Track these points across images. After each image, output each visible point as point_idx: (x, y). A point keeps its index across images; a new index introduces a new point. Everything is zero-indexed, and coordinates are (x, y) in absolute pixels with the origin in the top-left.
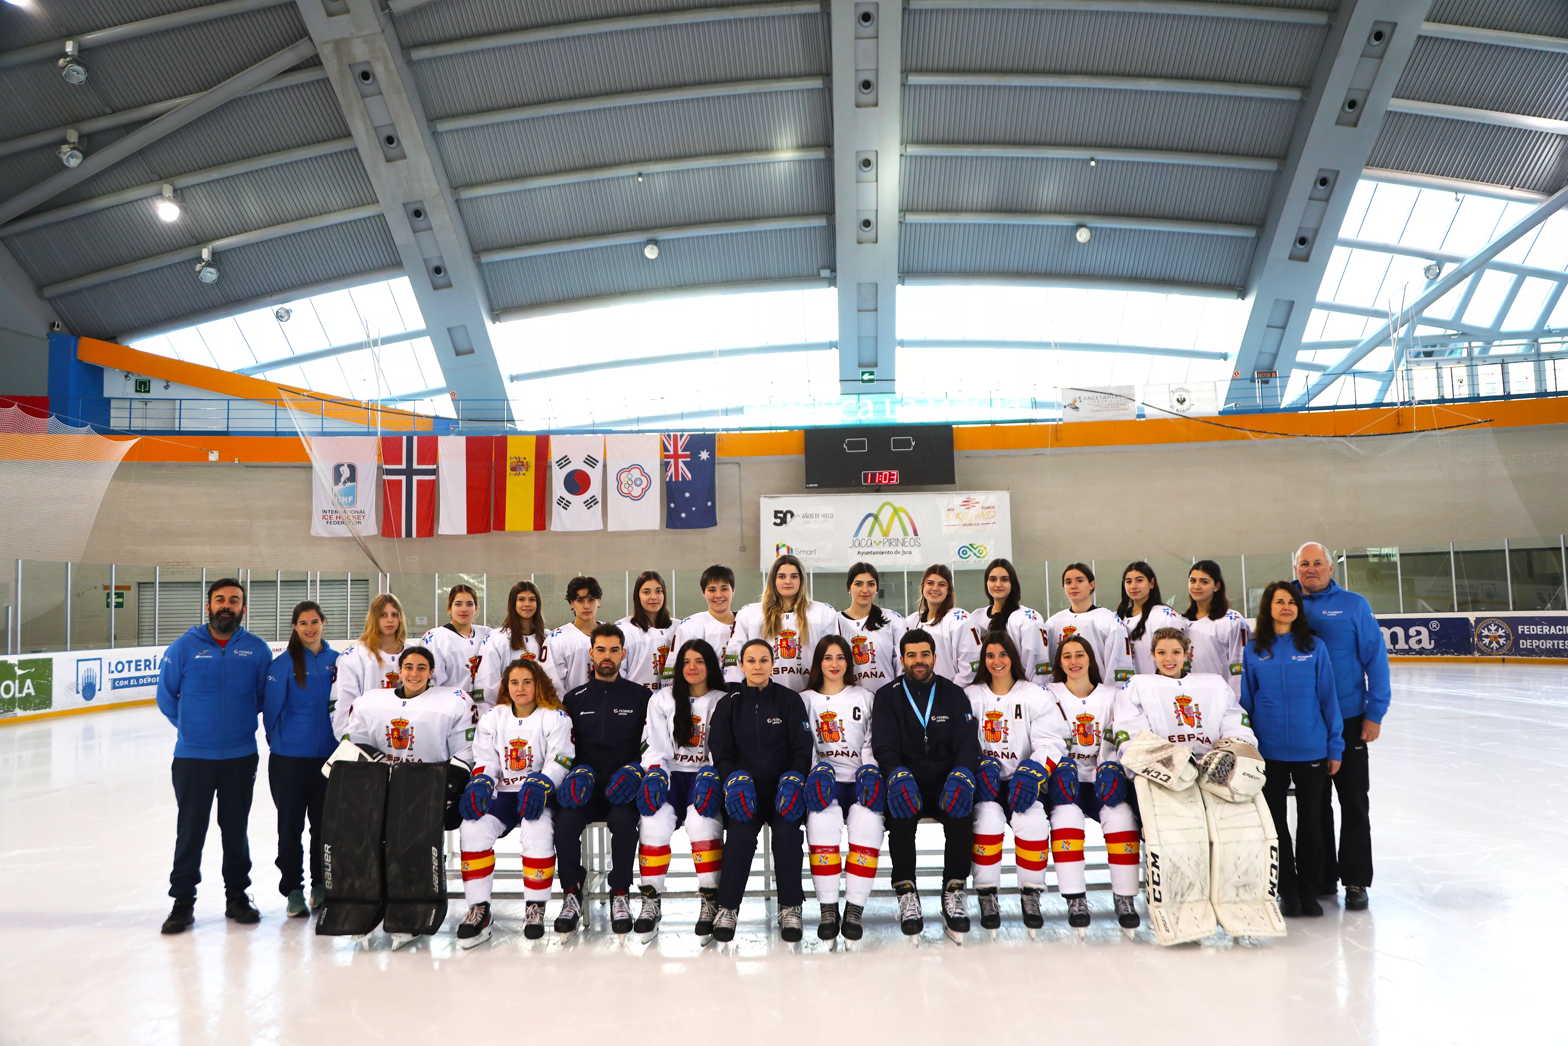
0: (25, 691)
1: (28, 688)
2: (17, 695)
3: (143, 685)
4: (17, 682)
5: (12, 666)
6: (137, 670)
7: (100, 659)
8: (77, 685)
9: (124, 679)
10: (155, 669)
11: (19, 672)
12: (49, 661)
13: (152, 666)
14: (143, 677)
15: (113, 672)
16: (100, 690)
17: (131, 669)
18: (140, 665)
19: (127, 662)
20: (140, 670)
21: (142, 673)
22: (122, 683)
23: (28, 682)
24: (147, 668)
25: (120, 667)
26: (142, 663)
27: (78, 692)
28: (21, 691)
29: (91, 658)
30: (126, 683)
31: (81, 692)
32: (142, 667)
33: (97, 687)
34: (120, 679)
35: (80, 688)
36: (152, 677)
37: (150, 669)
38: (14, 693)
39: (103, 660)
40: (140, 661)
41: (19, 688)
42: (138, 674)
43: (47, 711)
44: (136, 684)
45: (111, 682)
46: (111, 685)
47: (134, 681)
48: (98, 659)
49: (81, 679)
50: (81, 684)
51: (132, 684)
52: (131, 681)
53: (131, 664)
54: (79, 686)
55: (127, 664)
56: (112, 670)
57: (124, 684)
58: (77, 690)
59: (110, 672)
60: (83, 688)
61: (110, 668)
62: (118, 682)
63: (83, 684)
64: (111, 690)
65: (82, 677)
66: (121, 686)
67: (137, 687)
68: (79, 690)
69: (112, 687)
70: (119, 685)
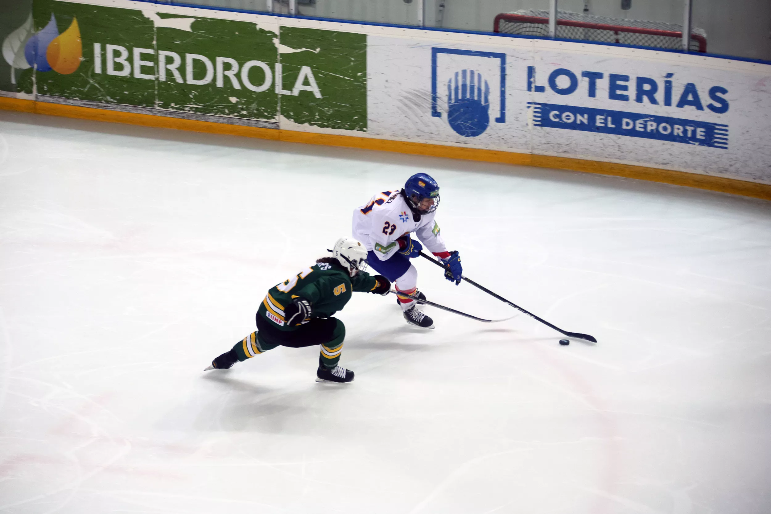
0: (299, 87)
1: (306, 82)
2: (279, 90)
3: (633, 133)
4: (279, 67)
5: (267, 35)
6: (613, 96)
7: (502, 57)
8: (434, 99)
9: (575, 110)
10: (668, 102)
11: (283, 49)
12: (363, 37)
13: (660, 96)
14: (635, 117)
15: (540, 89)
16: (501, 119)
17: (598, 92)
18: (625, 88)
19: (586, 74)
20: (625, 98)
21: (632, 107)
22: (568, 117)
23: (306, 71)
24: (645, 98)
25: (563, 82)
26: (632, 85)
27: (436, 114)
28: (288, 84)
29: (474, 49)
30: (585, 119)
31: (445, 115)
32: (632, 92)
33: (494, 112)
34: (562, 109)
35: (443, 106)
36: (659, 120)
37: (653, 101)
38: (273, 85)
39: (508, 60)
40: (626, 78)
41: (284, 79)
42: (617, 106)
43: (355, 133)
44: (613, 126)
45: (536, 108)
46: (535, 116)
47: (606, 120)
48: (495, 55)
49: (446, 88)
50: (446, 99)
51: (603, 125)
52: (598, 117)
53: (598, 81)
54: (439, 102)
55: (587, 79)
56: (538, 84)
57: (578, 122)
58: (434, 108)
59: (533, 89)
60: (451, 107)
61: (532, 80)
62: (557, 113)
63: (450, 99)
64: (536, 125)
65: (447, 84)
66: (566, 123)
67: (613, 133)
68: (439, 110)
69: (539, 119)
70: (561, 119)
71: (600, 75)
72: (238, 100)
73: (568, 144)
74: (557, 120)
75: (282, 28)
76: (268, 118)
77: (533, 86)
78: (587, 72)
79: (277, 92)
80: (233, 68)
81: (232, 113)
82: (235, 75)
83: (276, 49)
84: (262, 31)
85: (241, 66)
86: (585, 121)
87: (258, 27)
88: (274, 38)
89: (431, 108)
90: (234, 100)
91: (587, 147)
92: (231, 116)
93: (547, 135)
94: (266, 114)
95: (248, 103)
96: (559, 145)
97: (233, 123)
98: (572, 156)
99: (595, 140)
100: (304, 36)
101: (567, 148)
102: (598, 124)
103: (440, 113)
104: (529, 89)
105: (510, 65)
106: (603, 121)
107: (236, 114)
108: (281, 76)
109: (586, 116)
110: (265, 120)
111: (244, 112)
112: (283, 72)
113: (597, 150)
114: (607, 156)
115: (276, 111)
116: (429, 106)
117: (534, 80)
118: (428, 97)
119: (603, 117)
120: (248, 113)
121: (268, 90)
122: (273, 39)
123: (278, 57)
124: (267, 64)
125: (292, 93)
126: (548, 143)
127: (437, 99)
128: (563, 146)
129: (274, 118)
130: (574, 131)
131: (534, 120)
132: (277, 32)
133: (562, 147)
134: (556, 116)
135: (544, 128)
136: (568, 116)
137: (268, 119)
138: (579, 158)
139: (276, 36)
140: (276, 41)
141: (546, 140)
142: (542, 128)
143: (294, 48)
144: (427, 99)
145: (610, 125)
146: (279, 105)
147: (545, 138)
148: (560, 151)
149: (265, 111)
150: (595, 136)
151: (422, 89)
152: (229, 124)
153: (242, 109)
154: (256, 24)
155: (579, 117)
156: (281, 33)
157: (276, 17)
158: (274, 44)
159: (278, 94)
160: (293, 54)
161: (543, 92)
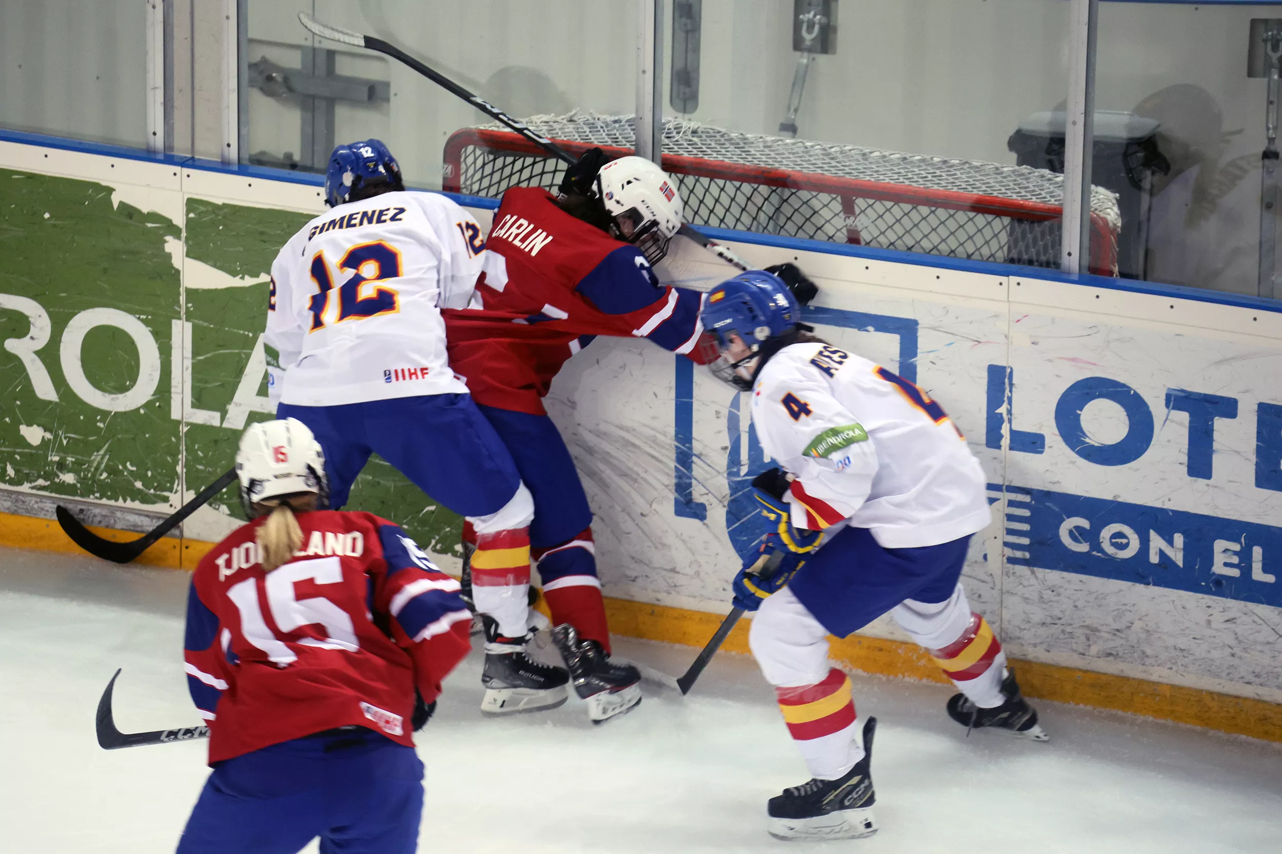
0: (246, 401)
2: (184, 409)
4: (182, 333)
6: (1269, 476)
7: (906, 330)
9: (1144, 518)
11: (199, 276)
15: (1029, 443)
17: (1219, 463)
19: (1179, 398)
22: (1119, 541)
25: (1104, 422)
27: (689, 507)
28: (214, 387)
30: (1174, 549)
34: (1100, 511)
35: (713, 484)
38: (164, 390)
39: (925, 340)
44: (1270, 578)
45: (1011, 503)
46: (1010, 532)
47: (1245, 556)
48: (883, 324)
49: (723, 423)
50: (722, 461)
51: (1235, 573)
52: (1220, 545)
53: (1220, 425)
54: (698, 469)
55: (1183, 417)
56: (1023, 424)
57: (1154, 559)
58: (683, 487)
59: (1005, 442)
60: (735, 487)
61: (1003, 410)
62: (1085, 524)
63: (734, 460)
64: (1012, 561)
65: (725, 412)
66: (1112, 559)
67: (1270, 602)
68: (698, 494)
69: (1026, 541)
70: (1096, 545)
71: (1228, 407)
72: (48, 436)
73: (1118, 630)
74: (1084, 548)
75: (192, 204)
76: (145, 499)
77: (1005, 430)
78: (1183, 394)
79: (175, 415)
80: (33, 331)
81: (28, 478)
82: (38, 353)
83: (175, 275)
84: (129, 211)
85: (59, 325)
86: (1178, 557)
87: (116, 199)
88: (168, 238)
89: (673, 488)
90: (33, 435)
91: (1183, 643)
92: (25, 488)
93: (1047, 594)
94: (139, 485)
95: (83, 448)
96: (1088, 632)
97: (29, 511)
98: (1134, 671)
99: (1209, 622)
100: (262, 233)
101: (1116, 643)
102: (1218, 568)
103: (703, 507)
104: (993, 440)
105: (931, 356)
106: (1235, 560)
107: (41, 482)
108: (188, 363)
109: (1179, 539)
110: (137, 505)
111: (69, 478)
112: (195, 353)
113: (1215, 654)
114: (1250, 678)
115: (174, 475)
116: (666, 483)
117: (1009, 412)
118: (664, 451)
119: (1236, 547)
120: (82, 480)
121: (148, 405)
122: (165, 242)
123: (182, 299)
124: (146, 322)
125: (223, 419)
126: (1055, 621)
127: (694, 459)
128: (1104, 634)
129: (166, 500)
130: (1140, 587)
131: (1006, 544)
132: (179, 219)
133: (1098, 638)
134: (1078, 534)
135: (1040, 572)
136: (1120, 535)
137: (143, 501)
138: (1154, 678)
139: (174, 231)
140: (175, 247)
141: (1047, 613)
142: (1033, 573)
143: (234, 274)
144: (661, 458)
145: (1258, 574)
146: (182, 457)
147: (1045, 606)
148: (1094, 650)
149: (136, 476)
150: (1209, 607)
151: (645, 425)
152: (14, 513)
153: (62, 466)
154: (110, 190)
155: (1157, 542)
156: (189, 222)
157: (177, 169)
158: (169, 256)
159: (178, 423)
160: (230, 290)
161: (1041, 452)
